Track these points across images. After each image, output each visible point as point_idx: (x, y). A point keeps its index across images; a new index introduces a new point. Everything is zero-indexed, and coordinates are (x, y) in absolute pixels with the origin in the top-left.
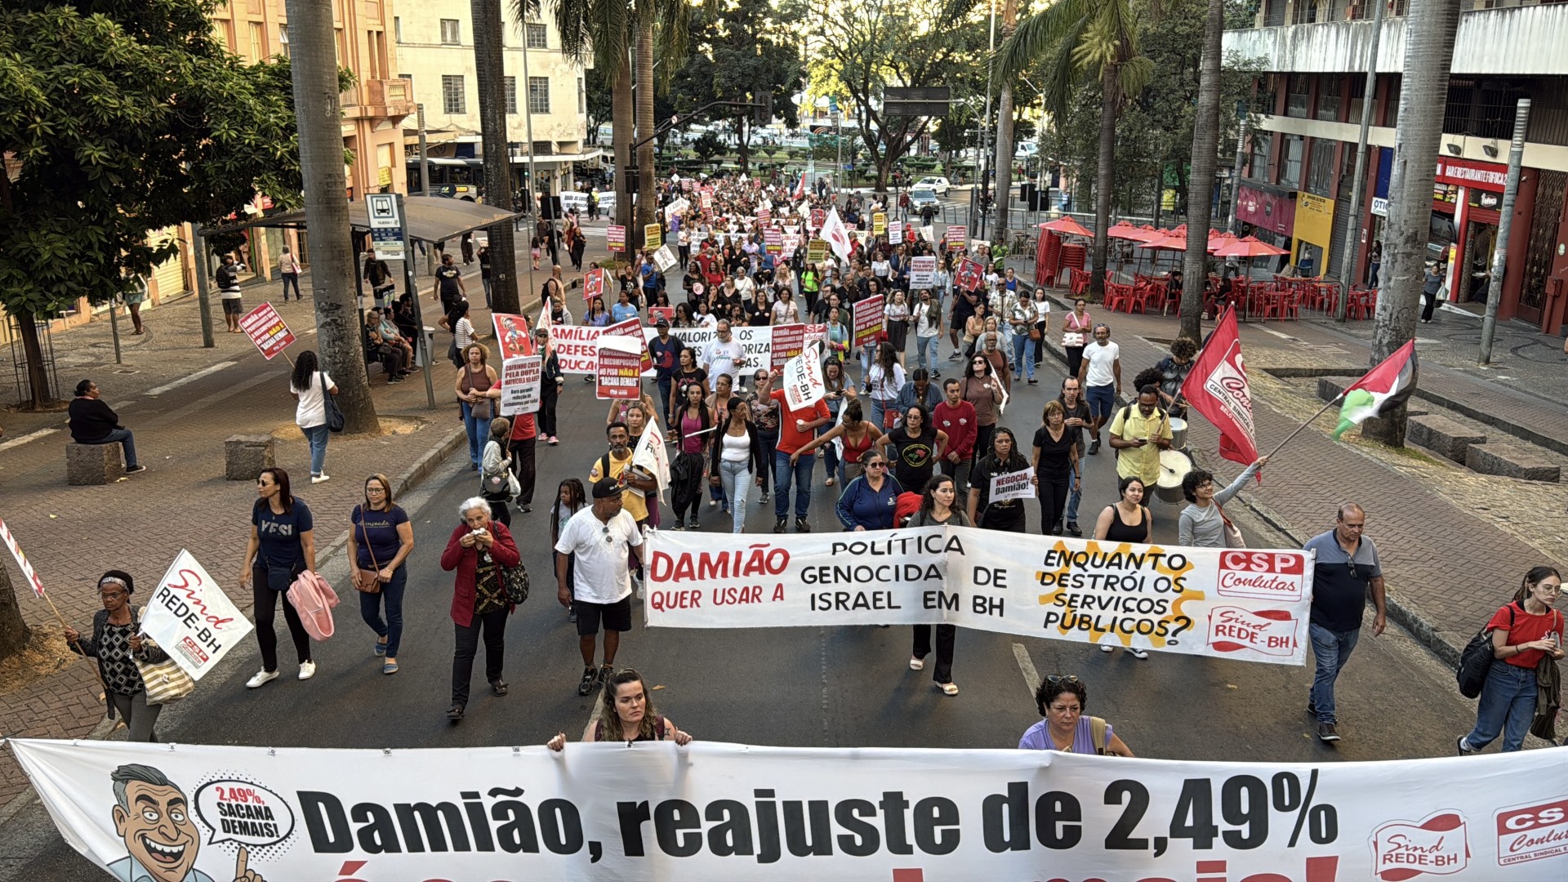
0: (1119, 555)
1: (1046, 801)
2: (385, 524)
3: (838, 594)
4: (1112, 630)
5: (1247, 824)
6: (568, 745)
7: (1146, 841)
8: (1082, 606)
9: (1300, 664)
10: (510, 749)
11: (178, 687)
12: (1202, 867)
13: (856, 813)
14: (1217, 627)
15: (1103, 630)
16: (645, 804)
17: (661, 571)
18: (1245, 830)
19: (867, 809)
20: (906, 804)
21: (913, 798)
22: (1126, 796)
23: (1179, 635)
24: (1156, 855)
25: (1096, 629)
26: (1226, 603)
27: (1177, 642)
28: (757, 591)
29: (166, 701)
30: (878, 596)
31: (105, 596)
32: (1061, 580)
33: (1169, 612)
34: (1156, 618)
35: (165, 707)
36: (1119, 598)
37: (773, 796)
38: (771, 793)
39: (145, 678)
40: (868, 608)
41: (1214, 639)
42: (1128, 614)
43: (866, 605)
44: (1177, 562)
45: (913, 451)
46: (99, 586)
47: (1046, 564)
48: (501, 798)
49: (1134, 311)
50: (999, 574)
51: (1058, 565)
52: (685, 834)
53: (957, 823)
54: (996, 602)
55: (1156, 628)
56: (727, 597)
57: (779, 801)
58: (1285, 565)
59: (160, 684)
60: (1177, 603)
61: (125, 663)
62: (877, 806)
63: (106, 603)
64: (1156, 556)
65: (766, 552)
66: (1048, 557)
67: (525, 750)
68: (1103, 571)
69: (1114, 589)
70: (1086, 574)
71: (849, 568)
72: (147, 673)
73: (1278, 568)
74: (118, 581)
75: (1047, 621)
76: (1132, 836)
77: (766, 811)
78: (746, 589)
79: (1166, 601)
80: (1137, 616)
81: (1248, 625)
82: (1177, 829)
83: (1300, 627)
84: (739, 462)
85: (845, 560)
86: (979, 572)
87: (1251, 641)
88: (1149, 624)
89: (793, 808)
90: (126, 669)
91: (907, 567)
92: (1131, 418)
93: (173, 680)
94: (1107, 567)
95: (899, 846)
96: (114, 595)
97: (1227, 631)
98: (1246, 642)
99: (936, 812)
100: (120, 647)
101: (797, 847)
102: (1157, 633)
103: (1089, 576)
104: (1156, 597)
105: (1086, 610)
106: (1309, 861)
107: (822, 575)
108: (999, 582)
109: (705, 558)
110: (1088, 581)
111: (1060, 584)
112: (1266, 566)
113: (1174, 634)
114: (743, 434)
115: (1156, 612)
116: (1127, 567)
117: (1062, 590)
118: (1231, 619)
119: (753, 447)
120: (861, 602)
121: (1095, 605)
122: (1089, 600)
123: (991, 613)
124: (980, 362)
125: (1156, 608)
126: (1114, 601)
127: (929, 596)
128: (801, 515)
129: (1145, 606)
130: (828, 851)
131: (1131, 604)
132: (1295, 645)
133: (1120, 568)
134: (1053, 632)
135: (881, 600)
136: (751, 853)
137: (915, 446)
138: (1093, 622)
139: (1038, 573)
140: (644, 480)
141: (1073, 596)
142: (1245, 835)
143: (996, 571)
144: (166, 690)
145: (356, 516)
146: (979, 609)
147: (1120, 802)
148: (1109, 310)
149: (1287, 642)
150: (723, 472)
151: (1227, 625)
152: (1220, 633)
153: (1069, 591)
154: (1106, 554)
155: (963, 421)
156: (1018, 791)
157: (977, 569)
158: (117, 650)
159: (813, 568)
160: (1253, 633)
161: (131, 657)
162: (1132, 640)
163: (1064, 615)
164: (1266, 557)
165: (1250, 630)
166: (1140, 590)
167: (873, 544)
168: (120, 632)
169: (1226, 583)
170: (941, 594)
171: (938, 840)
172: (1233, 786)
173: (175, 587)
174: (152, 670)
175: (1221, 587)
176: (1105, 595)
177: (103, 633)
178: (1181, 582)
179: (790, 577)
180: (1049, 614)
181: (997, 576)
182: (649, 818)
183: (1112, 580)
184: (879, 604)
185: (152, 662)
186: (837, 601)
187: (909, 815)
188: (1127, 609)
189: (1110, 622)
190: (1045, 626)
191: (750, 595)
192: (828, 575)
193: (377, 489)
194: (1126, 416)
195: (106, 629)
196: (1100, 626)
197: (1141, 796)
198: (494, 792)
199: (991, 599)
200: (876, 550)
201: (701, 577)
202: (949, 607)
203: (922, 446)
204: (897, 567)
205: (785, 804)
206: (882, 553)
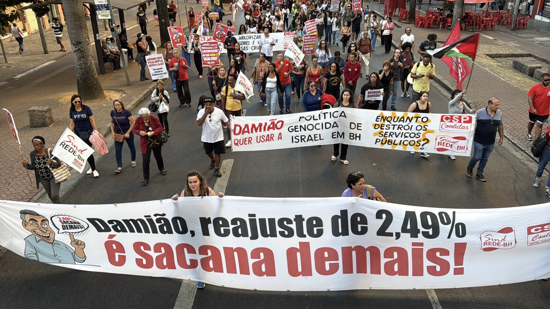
0: (403, 117)
1: (355, 216)
2: (123, 117)
3: (301, 136)
4: (400, 144)
5: (431, 229)
6: (179, 198)
7: (392, 233)
8: (389, 137)
9: (469, 156)
10: (159, 201)
11: (66, 176)
12: (414, 244)
13: (285, 223)
14: (439, 143)
15: (397, 145)
16: (209, 218)
17: (237, 131)
18: (430, 231)
19: (289, 221)
20: (303, 220)
21: (306, 217)
22: (384, 216)
23: (424, 146)
24: (396, 239)
25: (394, 144)
26: (443, 134)
27: (423, 148)
28: (272, 136)
29: (62, 181)
30: (316, 136)
31: (34, 146)
32: (382, 127)
33: (421, 137)
34: (416, 140)
35: (61, 183)
36: (403, 133)
37: (255, 217)
38: (254, 215)
39: (54, 174)
40: (313, 141)
41: (437, 147)
42: (406, 139)
43: (312, 140)
44: (425, 120)
45: (333, 80)
46: (32, 142)
47: (376, 121)
48: (158, 217)
49: (427, 27)
50: (359, 125)
51: (381, 121)
52: (224, 229)
53: (322, 226)
54: (358, 135)
55: (416, 143)
56: (262, 139)
57: (257, 218)
58: (465, 120)
59: (59, 176)
60: (424, 134)
61: (46, 169)
62: (293, 220)
63: (35, 148)
64: (417, 118)
65: (276, 122)
66: (377, 118)
67: (164, 201)
68: (397, 123)
69: (401, 130)
70: (391, 124)
71: (305, 125)
72: (55, 172)
73: (462, 122)
74: (39, 140)
75: (376, 142)
76: (387, 231)
77: (253, 222)
78: (268, 135)
79: (420, 134)
80: (409, 139)
81: (450, 142)
82: (404, 230)
83: (469, 143)
84: (273, 88)
85: (304, 123)
86: (352, 124)
87: (451, 147)
88: (414, 142)
89: (263, 221)
90: (46, 171)
91: (326, 123)
92: (420, 66)
93: (63, 174)
94: (399, 122)
95: (301, 234)
96: (38, 145)
97: (442, 144)
98: (449, 148)
99: (314, 222)
100: (43, 163)
101: (264, 234)
102: (416, 145)
103: (392, 125)
104: (416, 132)
105: (390, 138)
106: (456, 244)
107: (295, 128)
108: (359, 128)
109: (253, 126)
110: (392, 127)
111: (381, 129)
112: (458, 120)
113: (423, 145)
114: (275, 77)
115: (416, 137)
116: (406, 122)
117: (382, 130)
118: (444, 140)
119: (278, 83)
120: (310, 138)
121: (394, 136)
122: (392, 134)
123: (356, 139)
124: (353, 46)
125: (416, 136)
126: (401, 134)
127: (334, 134)
128: (288, 108)
129: (412, 135)
130: (276, 236)
131: (407, 135)
132: (467, 149)
133: (403, 122)
134: (379, 146)
135: (317, 137)
136: (248, 236)
137: (334, 78)
138: (393, 142)
139: (373, 124)
140: (240, 96)
141: (386, 132)
142: (431, 233)
143: (358, 124)
144: (62, 178)
145: (112, 114)
146: (352, 138)
147: (382, 218)
148: (417, 27)
149: (464, 148)
150: (266, 92)
151: (442, 142)
152: (440, 145)
153: (384, 131)
154: (398, 117)
155: (356, 70)
156: (344, 213)
157: (351, 123)
158: (42, 165)
159: (292, 126)
160: (452, 145)
161: (49, 167)
162: (407, 148)
163: (383, 140)
164: (458, 117)
165: (451, 144)
166: (411, 130)
167: (314, 116)
168: (42, 158)
169: (443, 127)
170: (338, 133)
171: (315, 232)
172: (424, 215)
173: (67, 142)
174: (55, 171)
175: (441, 128)
176: (398, 132)
177: (35, 159)
178: (426, 127)
179: (284, 130)
180: (377, 139)
181: (358, 126)
182: (211, 223)
183: (401, 126)
184: (316, 139)
185: (56, 168)
186: (302, 139)
187: (305, 223)
188: (406, 137)
189: (399, 142)
190: (376, 143)
191: (270, 138)
192: (297, 128)
193: (118, 105)
194: (418, 66)
195: (37, 158)
196: (395, 143)
197: (390, 217)
198: (156, 215)
199: (356, 134)
200: (315, 118)
201: (252, 132)
202: (341, 137)
203: (336, 78)
204: (322, 124)
205: (260, 219)
206: (317, 119)
